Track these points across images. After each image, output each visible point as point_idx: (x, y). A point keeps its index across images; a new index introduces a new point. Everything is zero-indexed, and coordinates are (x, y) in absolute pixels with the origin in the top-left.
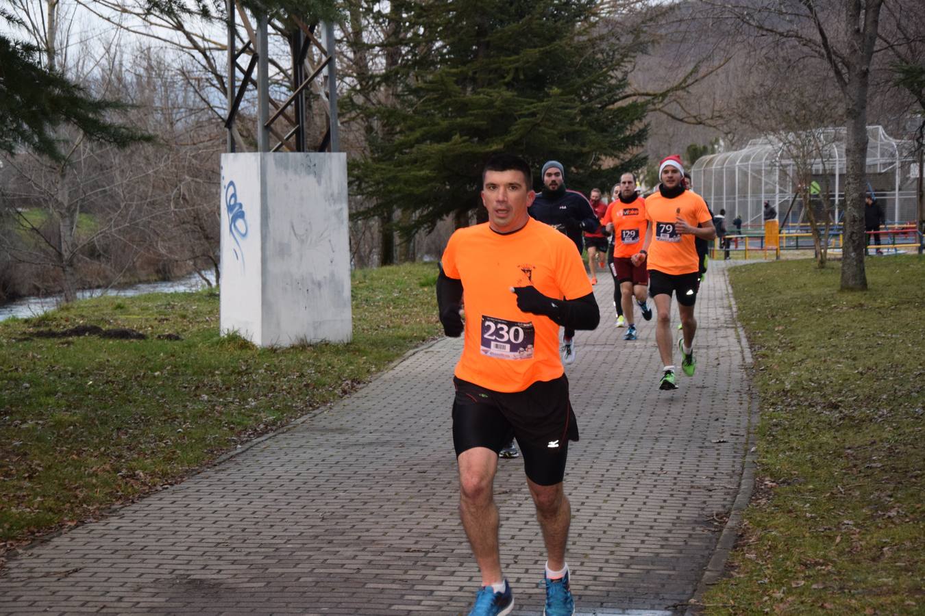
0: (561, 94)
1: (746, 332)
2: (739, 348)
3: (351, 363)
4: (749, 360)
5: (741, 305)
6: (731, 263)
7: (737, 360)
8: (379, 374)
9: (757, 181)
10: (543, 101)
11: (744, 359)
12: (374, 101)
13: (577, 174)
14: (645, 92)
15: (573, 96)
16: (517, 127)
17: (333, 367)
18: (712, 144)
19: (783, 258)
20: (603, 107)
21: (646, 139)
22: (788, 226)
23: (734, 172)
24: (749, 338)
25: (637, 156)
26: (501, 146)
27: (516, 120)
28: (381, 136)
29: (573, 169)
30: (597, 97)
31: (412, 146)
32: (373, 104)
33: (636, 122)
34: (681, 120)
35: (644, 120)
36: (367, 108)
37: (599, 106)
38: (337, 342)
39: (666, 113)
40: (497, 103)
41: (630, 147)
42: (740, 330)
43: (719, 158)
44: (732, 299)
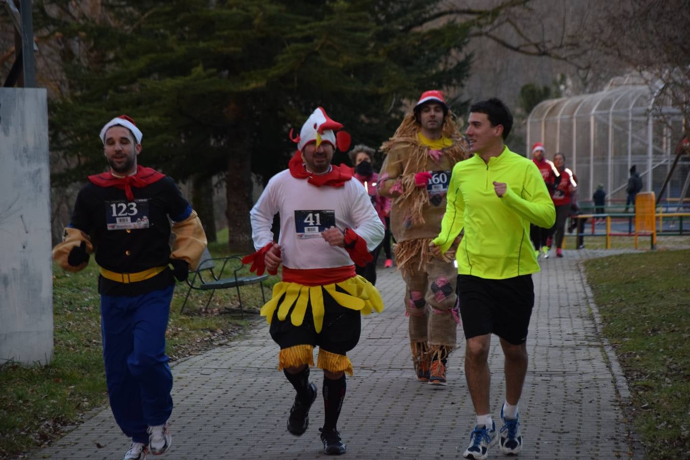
0: (348, 11)
1: (617, 353)
2: (610, 376)
3: (52, 395)
4: (625, 393)
5: (608, 315)
6: (586, 253)
7: (608, 393)
8: (94, 411)
9: (621, 137)
10: (321, 19)
11: (617, 392)
12: (75, 14)
13: (370, 125)
14: (466, 8)
15: (363, 14)
16: (285, 56)
17: (27, 401)
18: (557, 84)
19: (660, 247)
20: (407, 29)
21: (467, 76)
22: (666, 202)
23: (589, 124)
24: (622, 362)
25: (454, 100)
26: (262, 84)
27: (284, 46)
28: (85, 65)
29: (363, 117)
30: (398, 15)
31: (133, 81)
32: (74, 18)
33: (454, 52)
34: (516, 49)
35: (464, 49)
36: (66, 23)
37: (401, 28)
38: (31, 363)
39: (495, 38)
40: (256, 21)
41: (445, 88)
42: (608, 349)
43: (566, 104)
44: (593, 306)
